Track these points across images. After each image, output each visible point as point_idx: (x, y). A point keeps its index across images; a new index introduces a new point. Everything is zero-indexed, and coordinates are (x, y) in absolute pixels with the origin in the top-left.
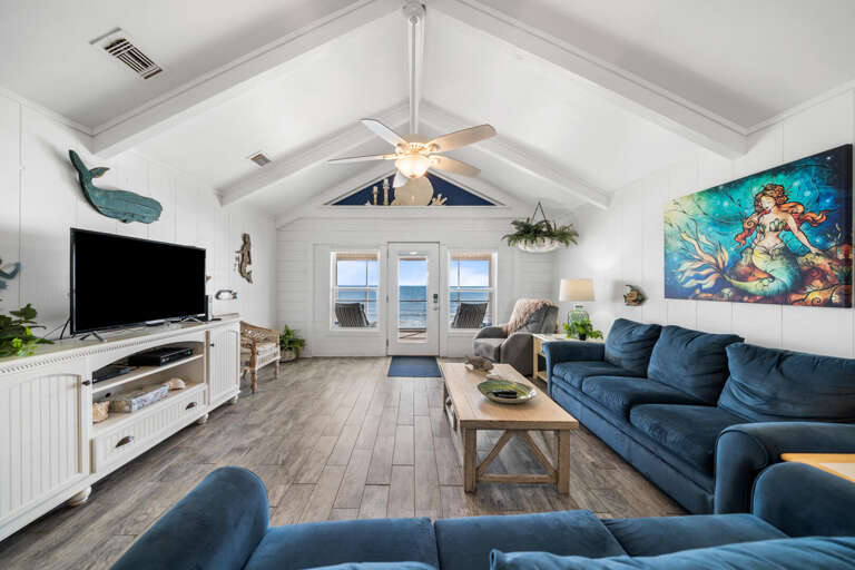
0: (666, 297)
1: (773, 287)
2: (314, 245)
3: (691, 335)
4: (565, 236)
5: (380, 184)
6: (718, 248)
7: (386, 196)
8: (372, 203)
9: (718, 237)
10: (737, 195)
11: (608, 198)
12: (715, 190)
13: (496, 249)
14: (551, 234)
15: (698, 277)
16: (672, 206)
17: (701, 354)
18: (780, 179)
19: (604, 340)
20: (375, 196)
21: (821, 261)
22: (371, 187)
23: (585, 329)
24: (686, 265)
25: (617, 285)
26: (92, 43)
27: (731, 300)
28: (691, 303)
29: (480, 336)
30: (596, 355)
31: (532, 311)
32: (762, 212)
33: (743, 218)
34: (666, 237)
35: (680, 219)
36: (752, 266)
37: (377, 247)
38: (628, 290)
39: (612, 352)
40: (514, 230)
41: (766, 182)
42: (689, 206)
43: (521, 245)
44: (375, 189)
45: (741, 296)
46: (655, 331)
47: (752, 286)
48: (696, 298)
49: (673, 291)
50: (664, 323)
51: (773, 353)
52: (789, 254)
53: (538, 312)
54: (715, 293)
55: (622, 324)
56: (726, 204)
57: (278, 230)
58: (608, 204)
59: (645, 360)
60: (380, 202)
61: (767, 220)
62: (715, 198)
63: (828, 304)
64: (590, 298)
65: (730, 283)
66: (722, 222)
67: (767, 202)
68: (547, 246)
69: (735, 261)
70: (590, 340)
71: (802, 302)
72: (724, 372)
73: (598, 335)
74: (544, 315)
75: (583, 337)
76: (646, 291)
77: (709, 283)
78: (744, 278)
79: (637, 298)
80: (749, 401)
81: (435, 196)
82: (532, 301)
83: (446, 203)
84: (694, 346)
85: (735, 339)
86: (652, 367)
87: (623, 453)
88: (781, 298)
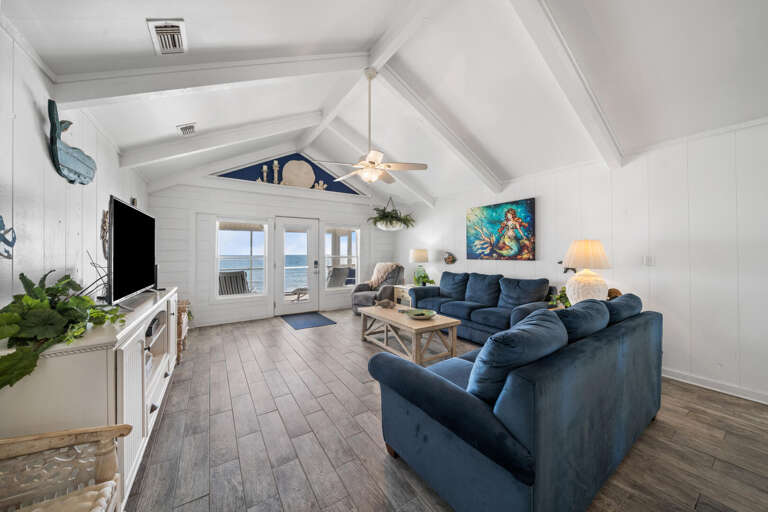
0: (468, 258)
1: (512, 252)
2: (197, 213)
3: (484, 277)
4: (406, 221)
5: (270, 164)
6: (491, 235)
7: (276, 175)
8: (262, 180)
9: (491, 230)
10: (499, 211)
11: (434, 201)
12: (489, 207)
13: (359, 227)
14: (399, 219)
15: (482, 248)
16: (470, 212)
17: (490, 284)
18: (514, 207)
19: (438, 284)
20: (265, 174)
21: (527, 242)
22: (261, 166)
23: (424, 279)
24: (477, 242)
25: (440, 253)
26: (148, 20)
27: (496, 259)
28: (479, 261)
29: (356, 291)
30: (436, 293)
31: (390, 270)
32: (508, 220)
33: (501, 222)
34: (468, 227)
35: (474, 219)
36: (504, 243)
37: (266, 220)
38: (446, 256)
39: (445, 290)
40: (375, 214)
41: (509, 207)
42: (478, 212)
43: (381, 226)
44: (265, 168)
45: (500, 257)
46: (466, 277)
47: (504, 252)
48: (482, 259)
49: (471, 255)
50: (470, 272)
51: (515, 280)
52: (517, 239)
53: (394, 271)
54: (490, 256)
55: (446, 275)
56: (494, 214)
57: (150, 195)
58: (434, 204)
59: (464, 292)
60: (270, 180)
61: (510, 223)
62: (490, 211)
63: (529, 259)
64: (426, 261)
65: (495, 251)
66: (493, 222)
67: (510, 216)
68: (398, 227)
69: (498, 241)
70: (428, 285)
71: (521, 259)
72: (499, 291)
73: (432, 282)
74: (396, 273)
75: (424, 284)
76: (457, 255)
77: (487, 251)
78: (501, 249)
79: (452, 259)
80: (510, 301)
81: (317, 181)
82: (389, 264)
83: (327, 189)
84: (486, 281)
85: (501, 276)
86: (468, 294)
87: (467, 336)
88: (513, 258)
